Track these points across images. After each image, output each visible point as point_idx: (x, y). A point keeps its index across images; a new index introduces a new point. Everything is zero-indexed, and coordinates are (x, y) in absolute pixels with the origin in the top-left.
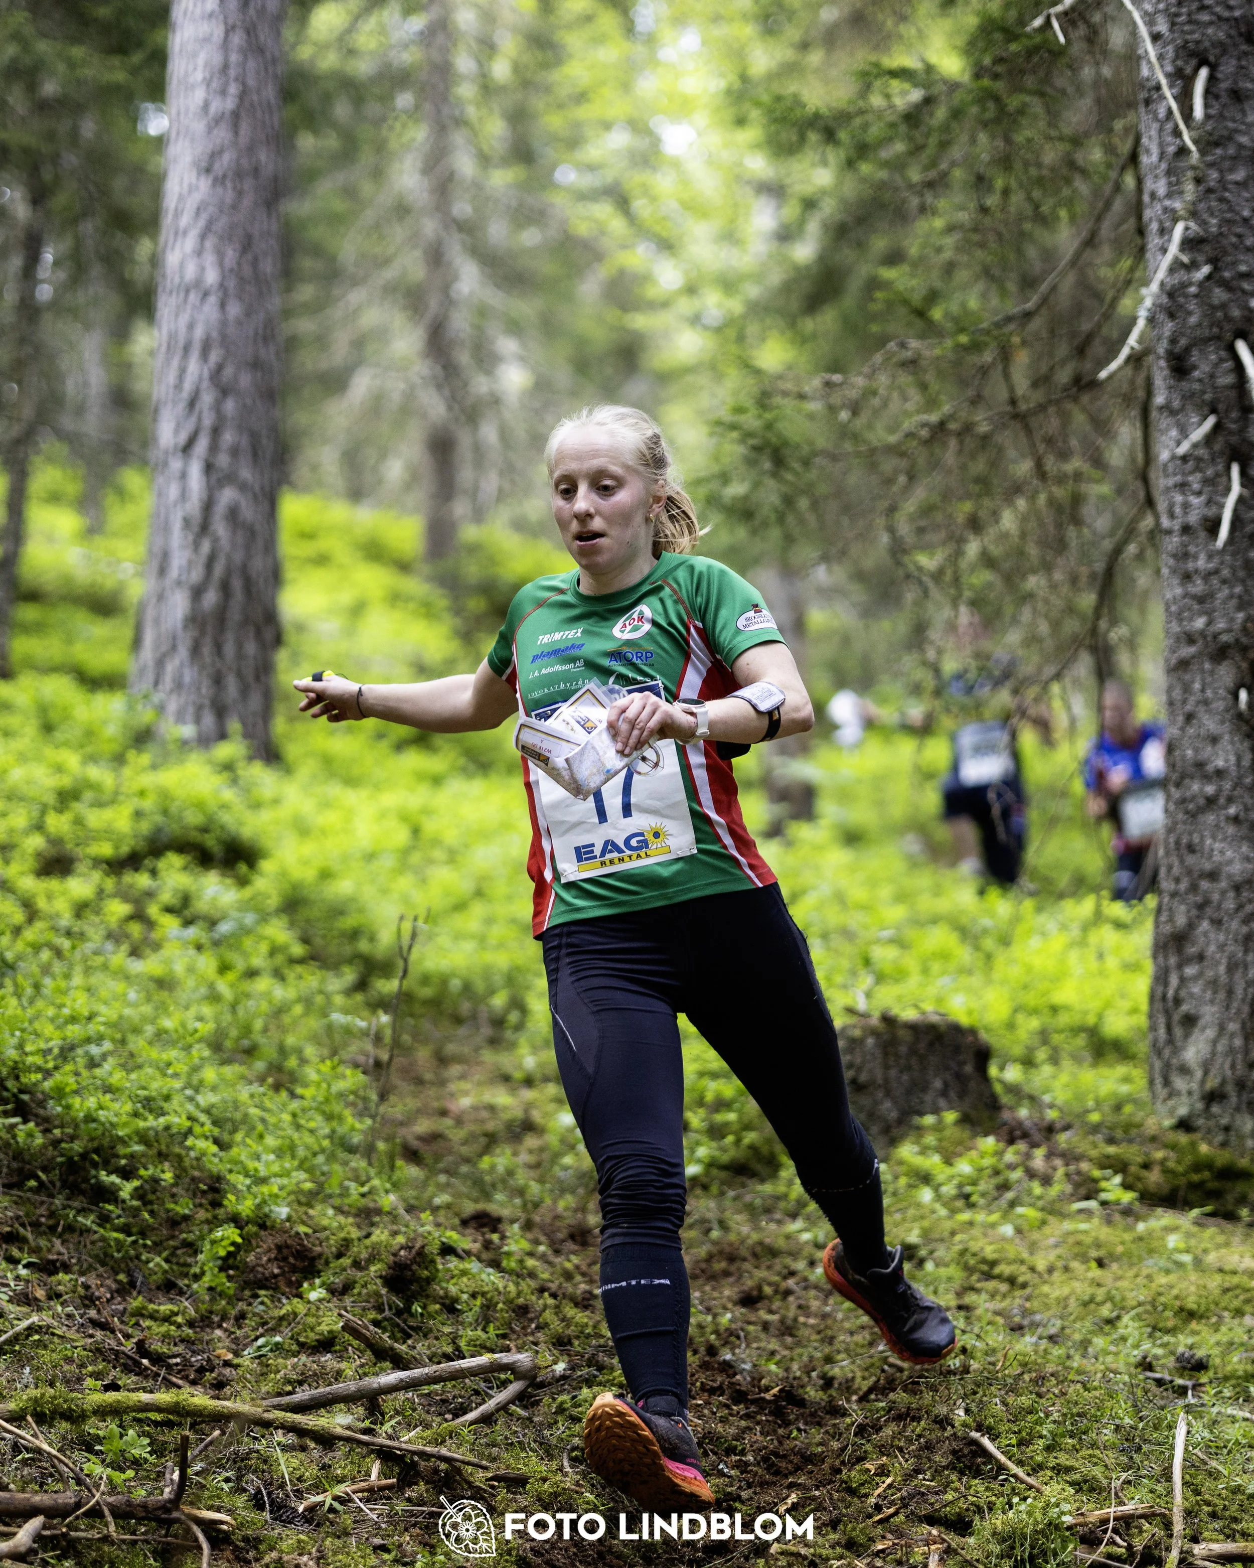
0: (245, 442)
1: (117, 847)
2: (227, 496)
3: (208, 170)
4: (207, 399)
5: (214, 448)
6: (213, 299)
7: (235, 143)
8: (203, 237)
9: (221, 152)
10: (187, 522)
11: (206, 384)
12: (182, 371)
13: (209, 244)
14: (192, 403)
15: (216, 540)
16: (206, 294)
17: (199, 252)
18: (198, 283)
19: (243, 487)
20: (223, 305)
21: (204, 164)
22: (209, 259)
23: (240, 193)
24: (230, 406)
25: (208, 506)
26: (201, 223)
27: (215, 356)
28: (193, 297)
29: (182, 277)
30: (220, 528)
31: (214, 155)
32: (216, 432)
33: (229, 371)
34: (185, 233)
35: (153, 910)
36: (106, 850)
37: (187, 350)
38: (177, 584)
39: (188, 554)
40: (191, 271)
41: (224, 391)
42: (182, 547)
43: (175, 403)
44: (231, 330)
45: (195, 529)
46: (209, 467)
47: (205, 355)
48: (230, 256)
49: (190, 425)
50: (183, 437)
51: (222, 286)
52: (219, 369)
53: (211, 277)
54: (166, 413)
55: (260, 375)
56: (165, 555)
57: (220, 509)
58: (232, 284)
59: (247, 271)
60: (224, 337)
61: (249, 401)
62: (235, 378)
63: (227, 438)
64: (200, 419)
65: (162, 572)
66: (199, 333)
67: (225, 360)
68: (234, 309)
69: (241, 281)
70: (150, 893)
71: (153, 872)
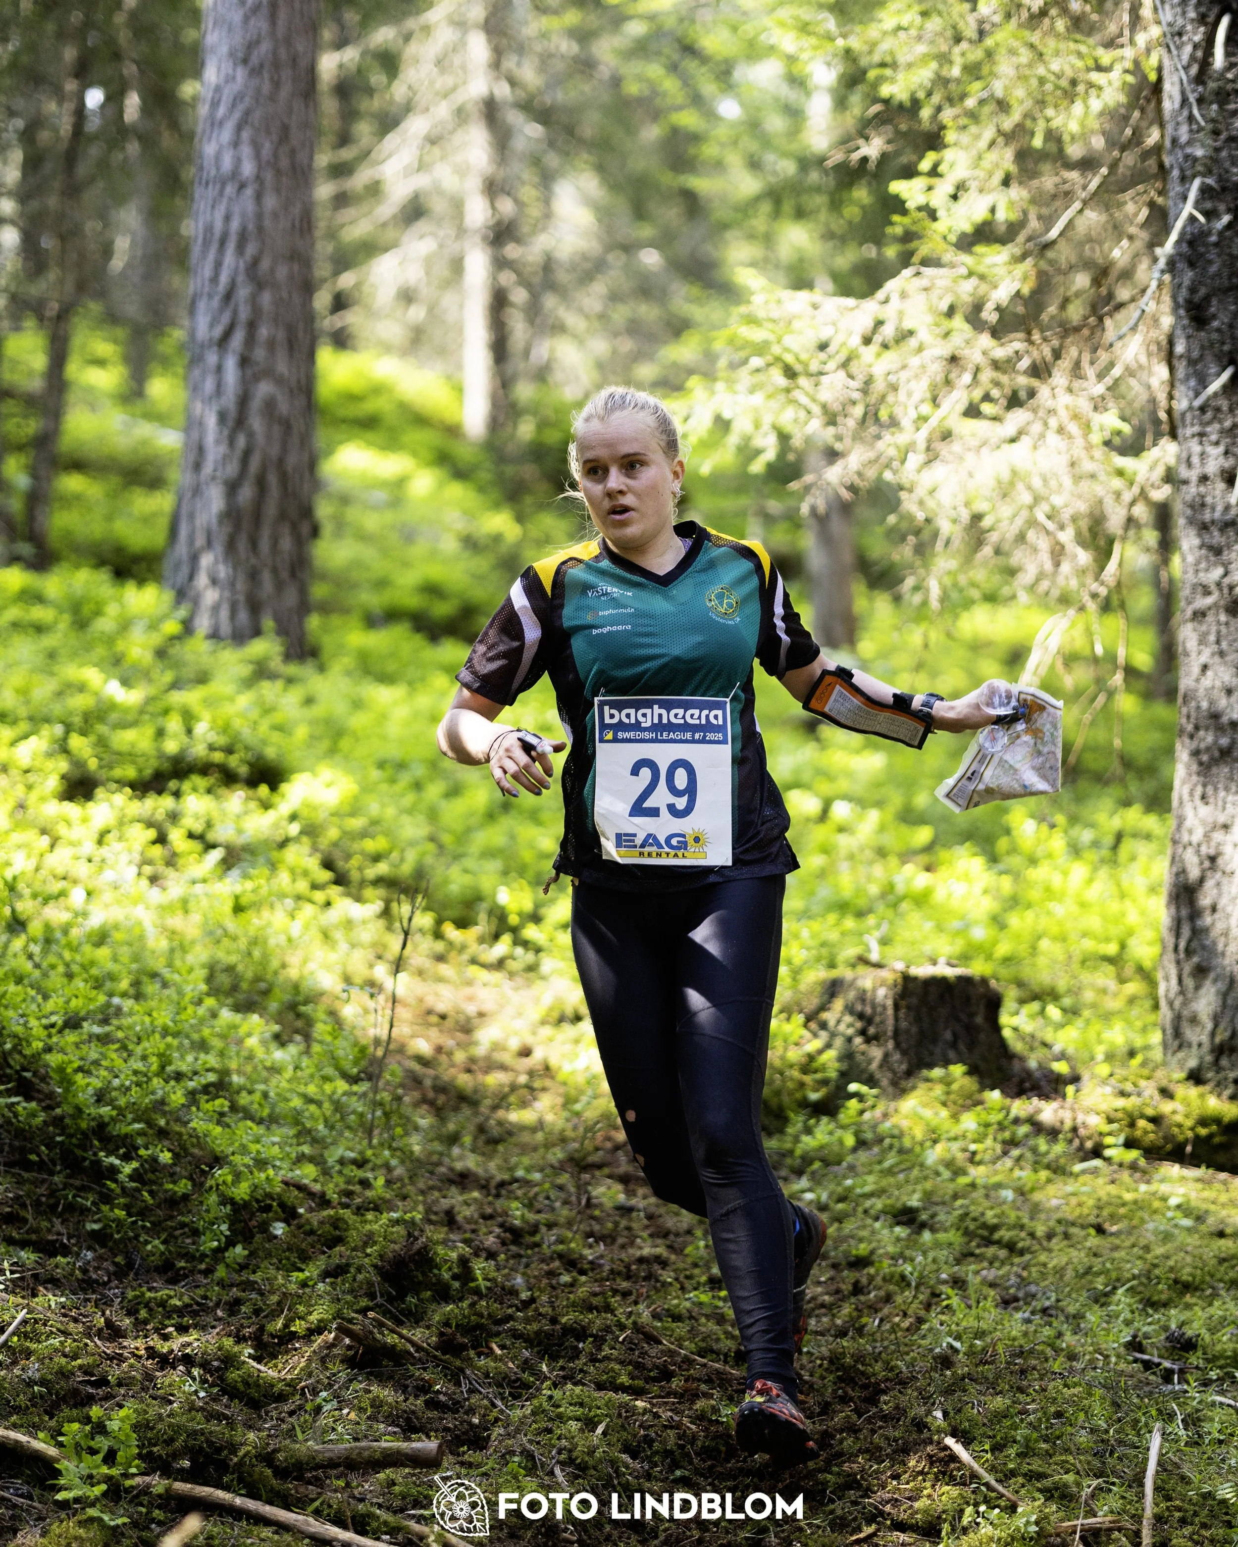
0: (281, 335)
1: (140, 771)
2: (264, 389)
3: (245, 61)
4: (243, 292)
5: (250, 340)
6: (249, 192)
7: (272, 33)
8: (239, 128)
9: (258, 42)
10: (222, 417)
11: (241, 278)
12: (218, 265)
13: (246, 135)
14: (228, 296)
15: (251, 435)
16: (242, 186)
17: (236, 144)
18: (235, 173)
19: (279, 381)
20: (259, 197)
21: (240, 55)
22: (246, 151)
23: (277, 84)
24: (266, 299)
25: (244, 400)
26: (237, 115)
27: (251, 250)
28: (230, 190)
29: (218, 169)
30: (256, 423)
31: (250, 46)
32: (252, 326)
33: (265, 264)
34: (221, 123)
35: (176, 836)
36: (130, 772)
37: (223, 242)
38: (214, 478)
39: (223, 449)
40: (227, 162)
41: (259, 285)
42: (218, 442)
43: (210, 296)
44: (267, 223)
45: (230, 423)
46: (244, 362)
47: (240, 248)
48: (267, 148)
49: (226, 319)
50: (218, 331)
51: (258, 178)
52: (255, 262)
53: (248, 169)
54: (202, 305)
55: (296, 267)
56: (201, 450)
57: (256, 404)
58: (269, 176)
59: (284, 163)
60: (260, 229)
61: (285, 295)
62: (272, 271)
63: (264, 332)
64: (235, 313)
65: (197, 466)
66: (235, 225)
67: (261, 252)
68: (270, 202)
69: (278, 172)
70: (174, 817)
71: (177, 794)
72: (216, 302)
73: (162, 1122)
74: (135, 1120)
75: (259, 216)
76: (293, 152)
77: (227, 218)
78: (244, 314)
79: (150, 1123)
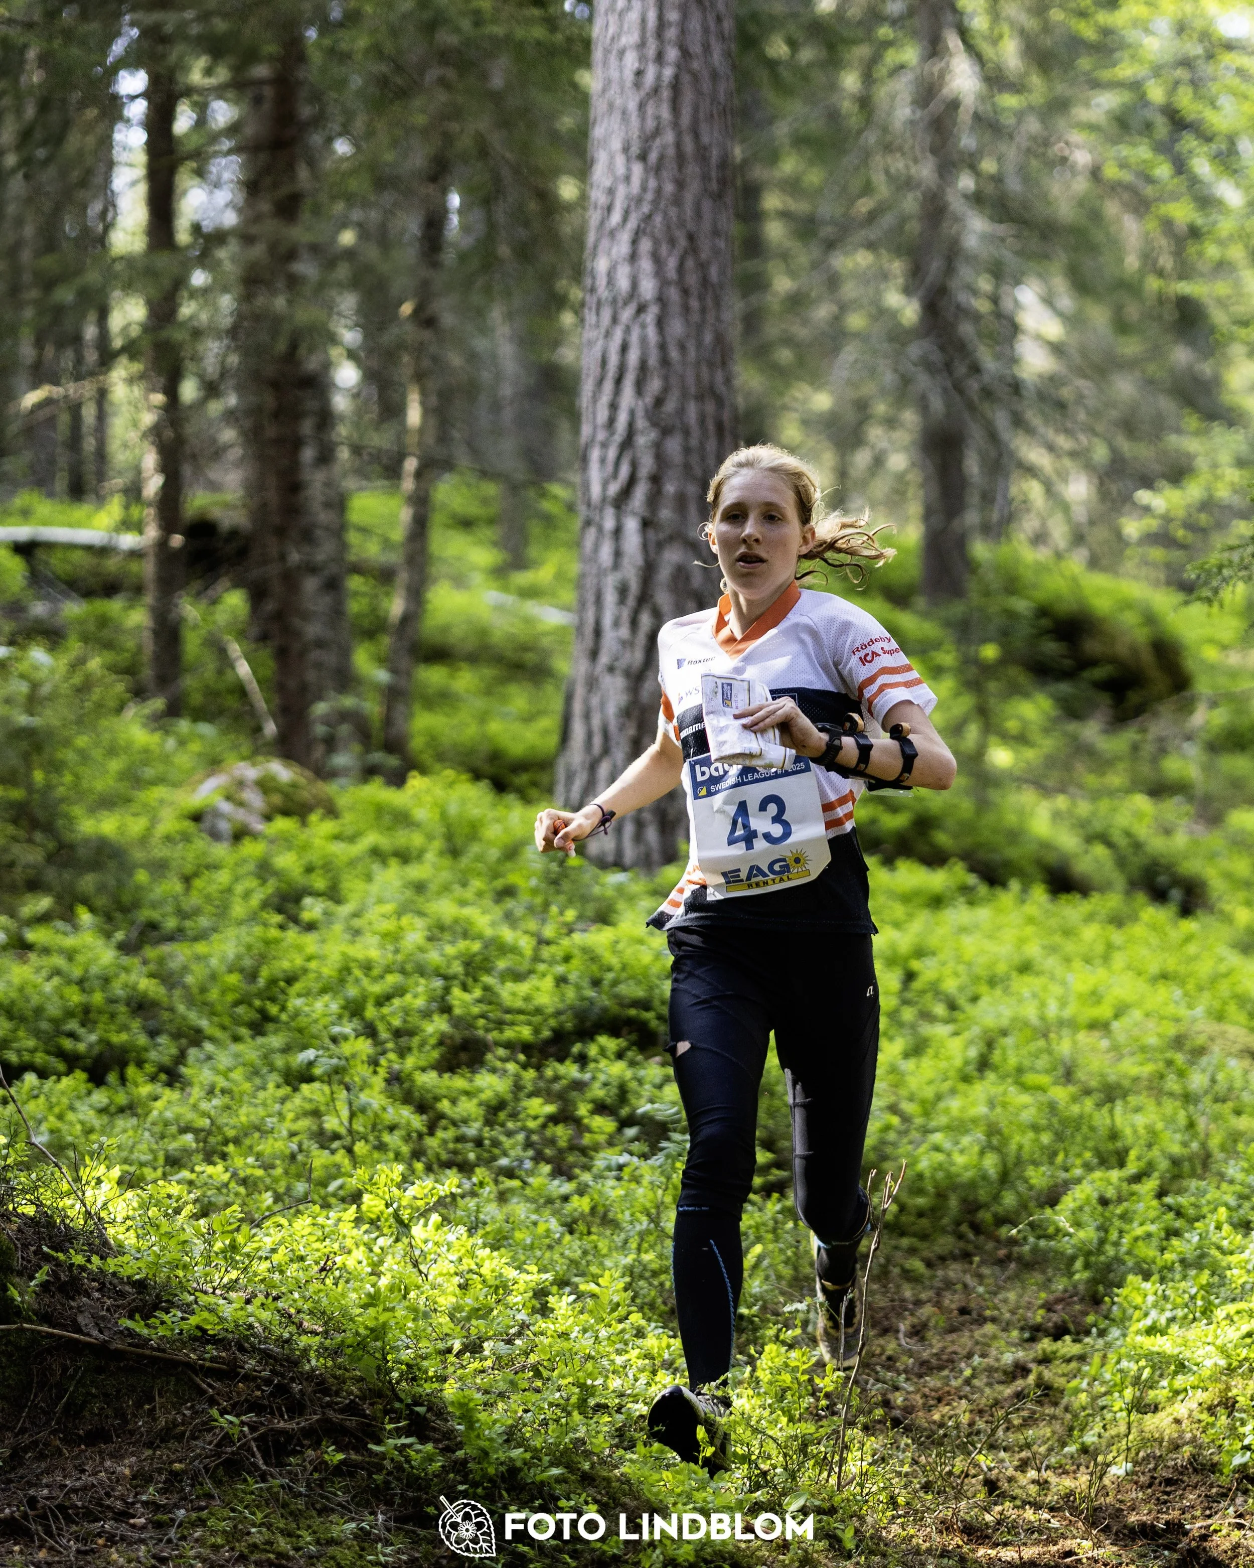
1: (537, 1031)
2: (672, 557)
3: (643, 157)
4: (644, 438)
5: (654, 499)
6: (650, 317)
7: (676, 125)
8: (636, 239)
9: (657, 132)
10: (623, 591)
11: (641, 423)
12: (614, 407)
13: (646, 245)
14: (628, 443)
16: (641, 309)
17: (633, 257)
18: (633, 293)
20: (660, 323)
21: (635, 150)
22: (646, 265)
23: (680, 184)
24: (674, 446)
25: (649, 570)
26: (632, 223)
27: (655, 385)
28: (626, 314)
29: (612, 289)
31: (648, 139)
32: (656, 480)
33: (670, 406)
34: (614, 233)
35: (583, 1110)
36: (526, 1033)
37: (619, 381)
38: (611, 669)
39: (624, 632)
40: (623, 283)
41: (666, 432)
42: (616, 624)
43: (604, 445)
44: (674, 354)
45: (631, 601)
46: (646, 524)
47: (640, 387)
48: (672, 263)
49: (625, 470)
50: (614, 489)
51: (661, 299)
52: (659, 402)
53: (648, 287)
54: (595, 454)
55: (710, 407)
56: (598, 633)
57: (664, 574)
58: (674, 294)
59: (692, 280)
60: (665, 362)
61: (694, 442)
62: (681, 411)
63: (670, 488)
64: (634, 465)
65: (594, 654)
66: (633, 357)
67: (666, 390)
68: (676, 327)
69: (685, 292)
70: (579, 1086)
71: (583, 1060)
72: (612, 453)
73: (586, 1466)
74: (552, 1464)
75: (663, 347)
76: (703, 267)
77: (624, 348)
78: (647, 464)
79: (570, 1467)
